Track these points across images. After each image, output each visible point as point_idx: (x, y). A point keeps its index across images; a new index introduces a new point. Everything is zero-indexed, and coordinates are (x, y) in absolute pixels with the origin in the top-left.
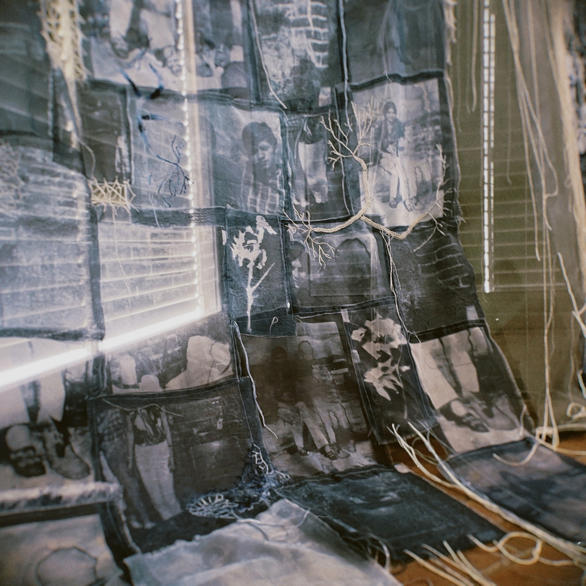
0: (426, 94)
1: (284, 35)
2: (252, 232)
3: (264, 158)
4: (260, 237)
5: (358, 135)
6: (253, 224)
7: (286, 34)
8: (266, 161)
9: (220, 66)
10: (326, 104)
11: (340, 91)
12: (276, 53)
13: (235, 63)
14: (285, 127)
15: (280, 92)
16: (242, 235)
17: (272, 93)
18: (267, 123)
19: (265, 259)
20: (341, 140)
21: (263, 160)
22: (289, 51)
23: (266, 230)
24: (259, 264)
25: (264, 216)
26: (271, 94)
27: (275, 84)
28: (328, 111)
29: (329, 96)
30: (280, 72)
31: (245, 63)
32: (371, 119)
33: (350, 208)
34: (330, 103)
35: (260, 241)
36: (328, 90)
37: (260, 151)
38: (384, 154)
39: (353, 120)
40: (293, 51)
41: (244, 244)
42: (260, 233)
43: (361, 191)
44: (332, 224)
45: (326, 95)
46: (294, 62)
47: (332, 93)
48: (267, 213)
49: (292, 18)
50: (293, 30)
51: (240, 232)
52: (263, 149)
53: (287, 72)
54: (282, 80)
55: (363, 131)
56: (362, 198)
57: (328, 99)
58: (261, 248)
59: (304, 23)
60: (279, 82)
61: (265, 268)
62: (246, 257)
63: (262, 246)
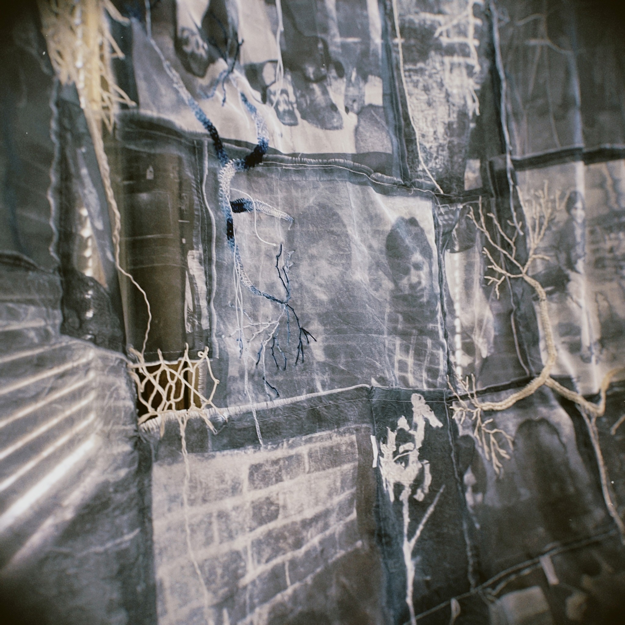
0: (609, 182)
1: (434, 68)
2: (407, 428)
3: (419, 283)
4: (419, 435)
5: (528, 241)
6: (408, 412)
7: (438, 65)
8: (422, 290)
9: (352, 110)
10: (474, 186)
11: (497, 168)
12: (424, 97)
13: (371, 106)
14: (439, 225)
15: (432, 164)
16: (392, 436)
17: (422, 166)
18: (418, 219)
19: (428, 480)
20: (503, 247)
21: (419, 288)
22: (443, 95)
23: (427, 421)
24: (419, 491)
25: (423, 393)
26: (420, 168)
27: (424, 150)
28: (477, 199)
29: (477, 174)
30: (432, 130)
31: (384, 107)
32: (547, 216)
33: (526, 363)
34: (480, 185)
35: (419, 445)
36: (476, 164)
37: (413, 271)
38: (572, 275)
39: (521, 217)
40: (448, 95)
41: (395, 453)
42: (419, 428)
43: (541, 333)
44: (503, 394)
45: (474, 172)
46: (449, 115)
47: (482, 169)
48: (425, 388)
49: (445, 41)
50: (447, 60)
51: (389, 430)
52: (418, 267)
53: (441, 130)
54: (435, 145)
55: (536, 236)
56: (542, 345)
57: (476, 179)
58: (421, 458)
59: (463, 50)
60: (431, 148)
61: (429, 497)
62: (398, 479)
63: (423, 454)
